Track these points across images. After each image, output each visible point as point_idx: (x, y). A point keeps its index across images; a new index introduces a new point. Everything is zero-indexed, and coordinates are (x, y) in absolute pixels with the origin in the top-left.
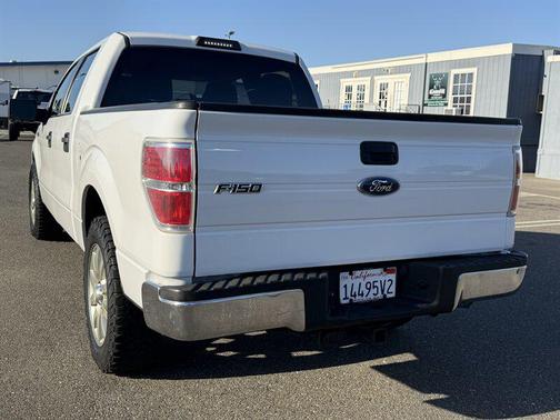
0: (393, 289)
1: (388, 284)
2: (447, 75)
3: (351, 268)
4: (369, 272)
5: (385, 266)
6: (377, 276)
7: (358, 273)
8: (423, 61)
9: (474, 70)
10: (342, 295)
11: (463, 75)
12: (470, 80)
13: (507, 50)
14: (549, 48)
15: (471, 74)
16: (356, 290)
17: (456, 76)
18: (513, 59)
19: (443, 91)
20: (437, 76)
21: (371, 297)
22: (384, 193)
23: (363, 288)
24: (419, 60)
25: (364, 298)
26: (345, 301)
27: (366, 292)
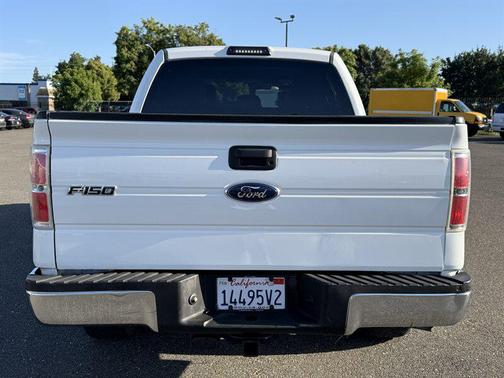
0: (282, 300)
1: (275, 294)
3: (231, 275)
4: (252, 279)
5: (271, 275)
6: (262, 285)
7: (239, 280)
10: (220, 301)
16: (236, 297)
21: (255, 305)
22: (256, 199)
23: (245, 296)
25: (247, 307)
26: (226, 308)
27: (248, 300)
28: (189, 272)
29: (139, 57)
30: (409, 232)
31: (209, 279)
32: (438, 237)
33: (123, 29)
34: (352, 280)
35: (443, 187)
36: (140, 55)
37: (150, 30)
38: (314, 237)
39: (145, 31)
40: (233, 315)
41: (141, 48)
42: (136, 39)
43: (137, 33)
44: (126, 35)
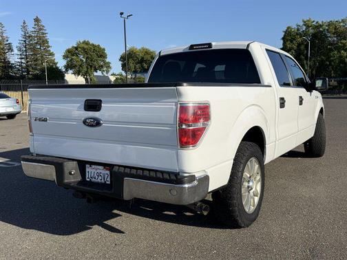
0: (109, 179)
1: (106, 176)
3: (91, 163)
4: (98, 167)
5: (105, 165)
6: (101, 169)
7: (93, 166)
10: (87, 177)
16: (92, 175)
21: (99, 180)
22: (92, 126)
23: (95, 175)
25: (96, 180)
26: (88, 180)
27: (97, 177)
28: (74, 160)
29: (298, 46)
30: (166, 148)
31: (82, 165)
32: (174, 152)
33: (288, 28)
34: (127, 170)
35: (172, 123)
36: (299, 45)
37: (308, 27)
38: (119, 147)
39: (304, 28)
40: (92, 184)
41: (300, 40)
42: (297, 34)
43: (298, 30)
44: (290, 32)
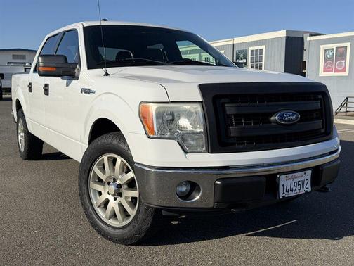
2: (247, 51)
8: (231, 43)
9: (263, 47)
11: (257, 50)
12: (261, 53)
13: (283, 34)
14: (307, 32)
15: (262, 50)
17: (252, 51)
18: (287, 40)
19: (244, 61)
20: (241, 51)
24: (229, 42)
